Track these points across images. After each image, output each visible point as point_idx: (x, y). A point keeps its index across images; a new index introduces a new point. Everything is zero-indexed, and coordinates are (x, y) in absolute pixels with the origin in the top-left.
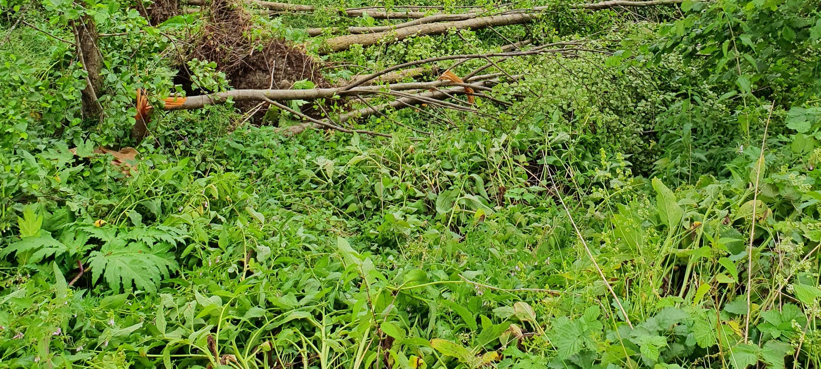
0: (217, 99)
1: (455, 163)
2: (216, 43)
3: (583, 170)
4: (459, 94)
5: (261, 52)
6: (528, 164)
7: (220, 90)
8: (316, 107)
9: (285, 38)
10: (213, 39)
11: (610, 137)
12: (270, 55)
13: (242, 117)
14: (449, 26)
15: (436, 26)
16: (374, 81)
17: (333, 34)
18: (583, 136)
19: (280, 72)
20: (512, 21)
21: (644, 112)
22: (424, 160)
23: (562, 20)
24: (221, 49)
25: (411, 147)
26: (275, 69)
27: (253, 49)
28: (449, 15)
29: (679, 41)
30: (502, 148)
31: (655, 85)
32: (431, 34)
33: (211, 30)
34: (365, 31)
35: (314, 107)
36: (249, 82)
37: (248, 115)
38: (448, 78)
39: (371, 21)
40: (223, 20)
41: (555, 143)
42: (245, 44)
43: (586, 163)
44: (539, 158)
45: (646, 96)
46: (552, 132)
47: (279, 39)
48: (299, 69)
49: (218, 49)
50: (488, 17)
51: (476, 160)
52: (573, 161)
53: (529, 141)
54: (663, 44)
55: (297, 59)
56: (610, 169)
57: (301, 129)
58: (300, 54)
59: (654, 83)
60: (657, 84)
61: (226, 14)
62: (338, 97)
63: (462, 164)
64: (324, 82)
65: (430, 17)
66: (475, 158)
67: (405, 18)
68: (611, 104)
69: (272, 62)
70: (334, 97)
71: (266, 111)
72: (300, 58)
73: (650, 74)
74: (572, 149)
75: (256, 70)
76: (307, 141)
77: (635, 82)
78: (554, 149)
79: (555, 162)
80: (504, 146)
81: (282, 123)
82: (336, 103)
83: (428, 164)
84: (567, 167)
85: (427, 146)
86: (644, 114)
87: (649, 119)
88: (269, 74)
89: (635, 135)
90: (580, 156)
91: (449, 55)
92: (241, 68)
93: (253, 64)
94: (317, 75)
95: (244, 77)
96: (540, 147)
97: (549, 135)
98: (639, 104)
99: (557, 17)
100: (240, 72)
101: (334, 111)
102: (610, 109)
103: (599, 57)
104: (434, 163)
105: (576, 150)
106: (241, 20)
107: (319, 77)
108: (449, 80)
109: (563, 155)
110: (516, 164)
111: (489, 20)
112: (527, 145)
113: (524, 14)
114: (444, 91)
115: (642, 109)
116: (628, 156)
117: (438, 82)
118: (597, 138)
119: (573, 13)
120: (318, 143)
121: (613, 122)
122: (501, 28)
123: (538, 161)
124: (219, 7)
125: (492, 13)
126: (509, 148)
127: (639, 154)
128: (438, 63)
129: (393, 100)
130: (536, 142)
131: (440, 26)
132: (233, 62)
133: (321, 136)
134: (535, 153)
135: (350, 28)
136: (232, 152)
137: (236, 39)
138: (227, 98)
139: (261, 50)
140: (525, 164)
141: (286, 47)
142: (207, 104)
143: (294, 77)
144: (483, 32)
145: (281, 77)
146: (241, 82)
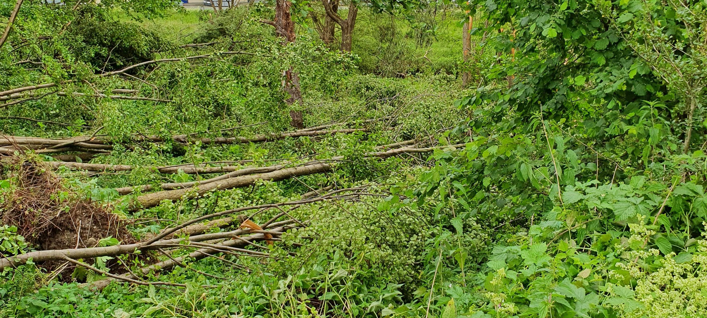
0: (17, 261)
1: (242, 307)
2: (25, 207)
3: (358, 302)
4: (258, 240)
5: (68, 213)
6: (309, 302)
7: (19, 253)
8: (120, 262)
9: (90, 199)
10: (22, 203)
11: (385, 270)
12: (76, 216)
13: (48, 275)
14: (256, 178)
15: (244, 178)
16: (176, 234)
17: (142, 192)
18: (359, 271)
19: (87, 231)
20: (313, 170)
21: (416, 245)
22: (214, 306)
23: (356, 168)
24: (30, 212)
25: (204, 294)
26: (82, 228)
27: (60, 211)
28: (256, 168)
29: (436, 185)
30: (287, 288)
31: (425, 221)
32: (239, 186)
33: (20, 195)
34: (177, 187)
35: (118, 262)
36: (59, 242)
37: (55, 273)
38: (248, 227)
39: (184, 176)
40: (31, 184)
41: (335, 280)
42: (54, 205)
43: (361, 296)
44: (321, 294)
45: (418, 231)
46: (333, 270)
47: (85, 200)
48: (105, 227)
49: (27, 212)
50: (292, 168)
51: (261, 302)
52: (350, 295)
53: (312, 280)
54: (424, 188)
55: (102, 218)
56: (383, 299)
57: (107, 283)
58: (105, 213)
59: (424, 220)
60: (427, 220)
61: (34, 179)
62: (139, 252)
63: (247, 307)
64: (129, 237)
65: (240, 171)
66: (261, 300)
67: (220, 172)
68: (388, 241)
69: (79, 222)
70: (135, 252)
71: (74, 268)
72: (105, 217)
73: (421, 212)
74: (349, 284)
75: (64, 230)
76: (111, 295)
77: (408, 220)
78: (333, 285)
79: (334, 297)
80: (289, 286)
81: (90, 279)
82: (137, 258)
83: (217, 310)
84: (344, 301)
85: (219, 293)
86: (415, 247)
87: (420, 251)
88: (76, 233)
89: (407, 266)
90: (356, 290)
91: (254, 205)
92: (49, 230)
93: (61, 225)
94: (122, 232)
95: (54, 237)
96: (321, 285)
97: (330, 273)
98: (411, 239)
99: (352, 166)
100: (49, 233)
101: (136, 265)
102: (387, 244)
103: (377, 200)
104: (223, 309)
105: (353, 285)
106: (49, 184)
107: (125, 233)
108: (249, 229)
109: (341, 290)
110: (299, 302)
111: (292, 170)
112: (310, 284)
113: (324, 164)
114: (245, 238)
115: (413, 242)
116: (401, 285)
117: (238, 231)
118: (372, 272)
119: (365, 161)
120: (121, 295)
121: (387, 256)
122: (305, 177)
123: (319, 297)
124: (27, 173)
125: (295, 164)
126: (293, 287)
127: (411, 283)
128: (245, 212)
129: (193, 251)
130: (318, 280)
131: (248, 178)
132: (42, 224)
133: (125, 289)
134: (317, 290)
135: (163, 185)
136: (35, 310)
137: (45, 203)
138: (27, 260)
139: (67, 211)
140: (307, 301)
141: (92, 208)
142: (8, 267)
143: (100, 235)
144: (289, 182)
145: (88, 235)
146: (51, 242)
